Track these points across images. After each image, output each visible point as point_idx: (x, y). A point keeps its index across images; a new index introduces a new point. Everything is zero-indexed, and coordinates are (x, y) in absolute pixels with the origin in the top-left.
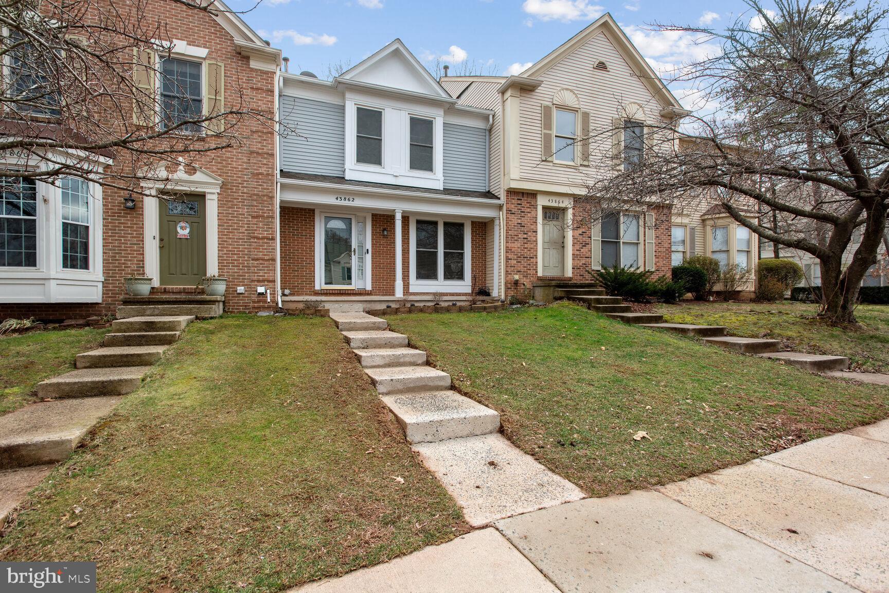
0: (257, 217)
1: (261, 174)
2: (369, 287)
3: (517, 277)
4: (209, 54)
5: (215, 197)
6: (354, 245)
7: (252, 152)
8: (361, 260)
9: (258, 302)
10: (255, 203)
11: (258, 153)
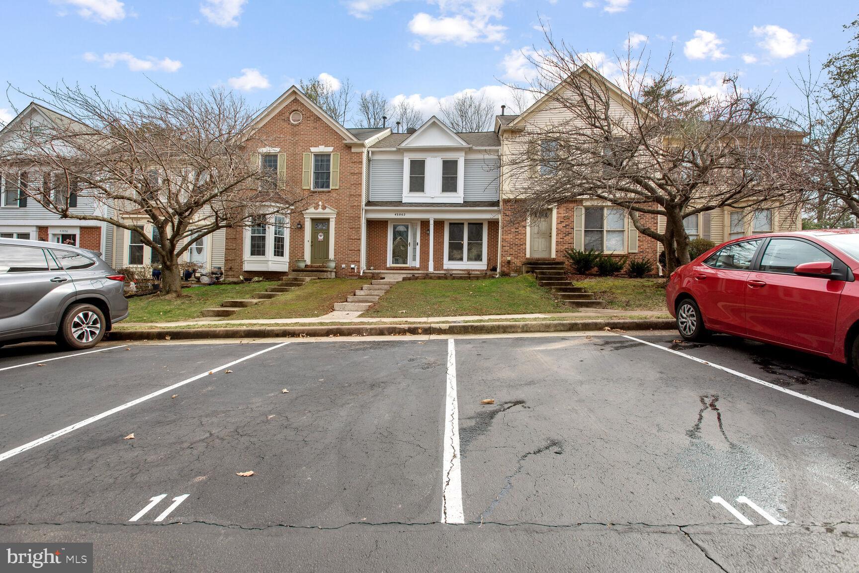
0: (352, 228)
1: (355, 206)
2: (418, 266)
3: (509, 258)
4: (334, 149)
5: (334, 220)
6: (410, 240)
7: (351, 195)
8: (415, 249)
9: (352, 272)
10: (351, 221)
11: (354, 195)
